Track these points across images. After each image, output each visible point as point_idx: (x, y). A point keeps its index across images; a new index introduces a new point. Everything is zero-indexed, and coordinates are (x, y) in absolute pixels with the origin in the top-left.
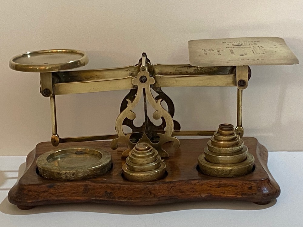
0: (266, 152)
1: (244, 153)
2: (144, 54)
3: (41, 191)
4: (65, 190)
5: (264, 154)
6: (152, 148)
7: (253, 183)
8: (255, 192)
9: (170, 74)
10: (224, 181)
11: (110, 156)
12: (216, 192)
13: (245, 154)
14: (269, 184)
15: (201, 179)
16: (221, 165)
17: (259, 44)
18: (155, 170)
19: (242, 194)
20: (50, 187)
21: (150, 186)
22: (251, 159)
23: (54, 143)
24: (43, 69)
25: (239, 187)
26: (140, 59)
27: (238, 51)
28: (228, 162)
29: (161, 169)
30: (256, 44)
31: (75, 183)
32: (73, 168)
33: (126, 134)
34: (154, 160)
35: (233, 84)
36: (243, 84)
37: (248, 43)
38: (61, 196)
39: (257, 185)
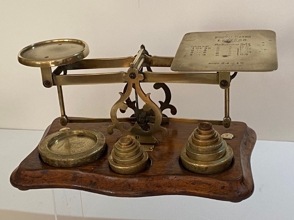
2: (143, 46)
3: (36, 176)
4: (57, 176)
7: (225, 183)
8: (226, 193)
12: (191, 189)
15: (178, 175)
19: (215, 193)
20: (44, 173)
21: (129, 180)
23: (63, 123)
24: (44, 64)
25: (213, 185)
28: (205, 160)
30: (246, 40)
31: (66, 171)
32: (65, 156)
34: (136, 153)
35: (216, 82)
36: (225, 84)
37: (238, 39)
39: (230, 185)
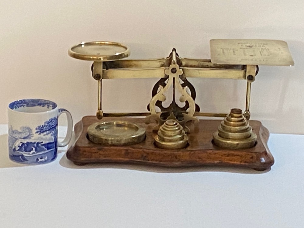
0: (268, 133)
1: (249, 131)
2: (174, 50)
3: (93, 152)
4: (111, 152)
5: (265, 134)
6: (178, 124)
8: (255, 161)
9: (194, 66)
10: (232, 152)
11: (145, 129)
12: (226, 160)
13: (249, 133)
14: (266, 155)
15: (215, 150)
16: (230, 140)
17: (267, 47)
18: (180, 141)
19: (245, 162)
20: (100, 150)
21: (176, 153)
22: (254, 137)
23: (99, 116)
24: (95, 59)
25: (243, 157)
26: (170, 53)
27: (249, 52)
28: (237, 138)
29: (184, 140)
30: (264, 46)
31: (118, 148)
32: (117, 136)
33: (157, 113)
34: (180, 133)
35: (244, 78)
36: (251, 78)
37: (258, 45)
38: (108, 157)
39: (257, 156)
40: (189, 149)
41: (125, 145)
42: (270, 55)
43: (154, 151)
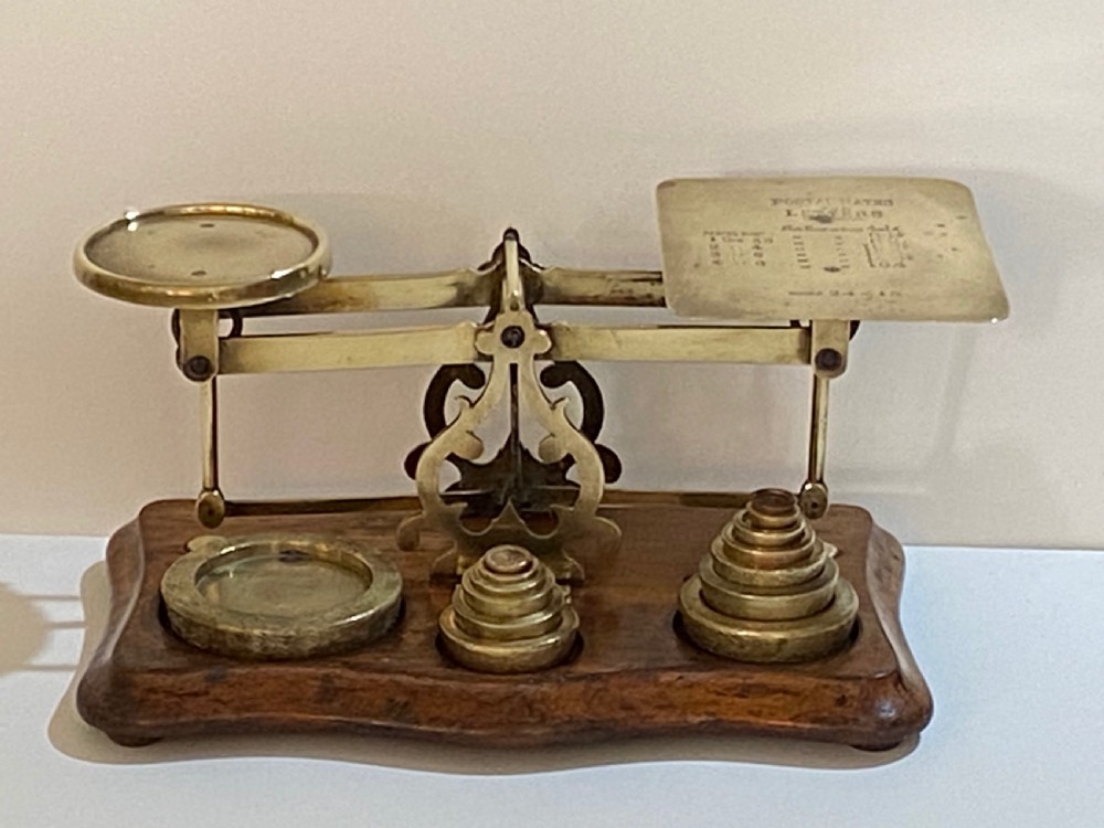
0: (897, 558)
1: (829, 584)
2: (511, 233)
3: (187, 691)
4: (262, 690)
5: (890, 569)
6: (536, 561)
7: (849, 685)
8: (853, 716)
9: (594, 302)
10: (761, 677)
11: (398, 576)
12: (736, 711)
13: (828, 590)
14: (900, 686)
15: (689, 669)
16: (750, 624)
17: (892, 217)
18: (545, 637)
19: (815, 720)
20: (215, 680)
21: (530, 689)
23: (209, 516)
24: (186, 297)
25: (807, 697)
26: (496, 245)
28: (776, 614)
29: (563, 631)
30: (880, 214)
31: (292, 670)
32: (283, 620)
33: (448, 503)
34: (544, 604)
35: (801, 357)
36: (831, 362)
37: (855, 209)
38: (248, 709)
39: (861, 692)
40: (581, 668)
41: (319, 655)
42: (906, 262)
43: (439, 683)
